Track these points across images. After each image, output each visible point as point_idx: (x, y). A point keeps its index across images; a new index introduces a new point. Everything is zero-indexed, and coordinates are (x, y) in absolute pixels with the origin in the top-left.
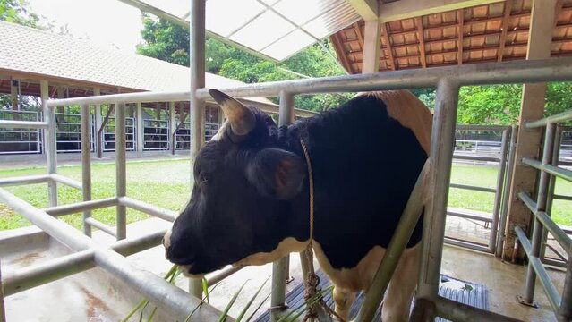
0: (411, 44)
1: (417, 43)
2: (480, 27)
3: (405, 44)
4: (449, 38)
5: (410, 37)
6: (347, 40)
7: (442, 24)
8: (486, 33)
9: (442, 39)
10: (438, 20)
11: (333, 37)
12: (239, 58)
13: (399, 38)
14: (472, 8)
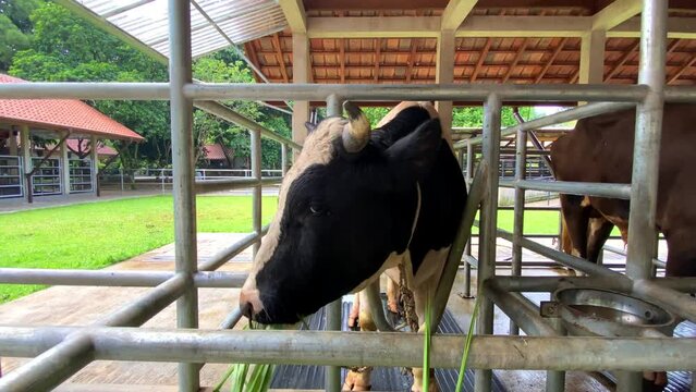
0: (331, 66)
1: (338, 66)
2: (392, 58)
3: (325, 66)
4: (366, 65)
5: (330, 58)
6: (261, 50)
7: (361, 51)
8: (396, 65)
9: (360, 65)
10: (358, 46)
11: (246, 44)
12: (49, 51)
13: (320, 58)
14: (387, 39)
